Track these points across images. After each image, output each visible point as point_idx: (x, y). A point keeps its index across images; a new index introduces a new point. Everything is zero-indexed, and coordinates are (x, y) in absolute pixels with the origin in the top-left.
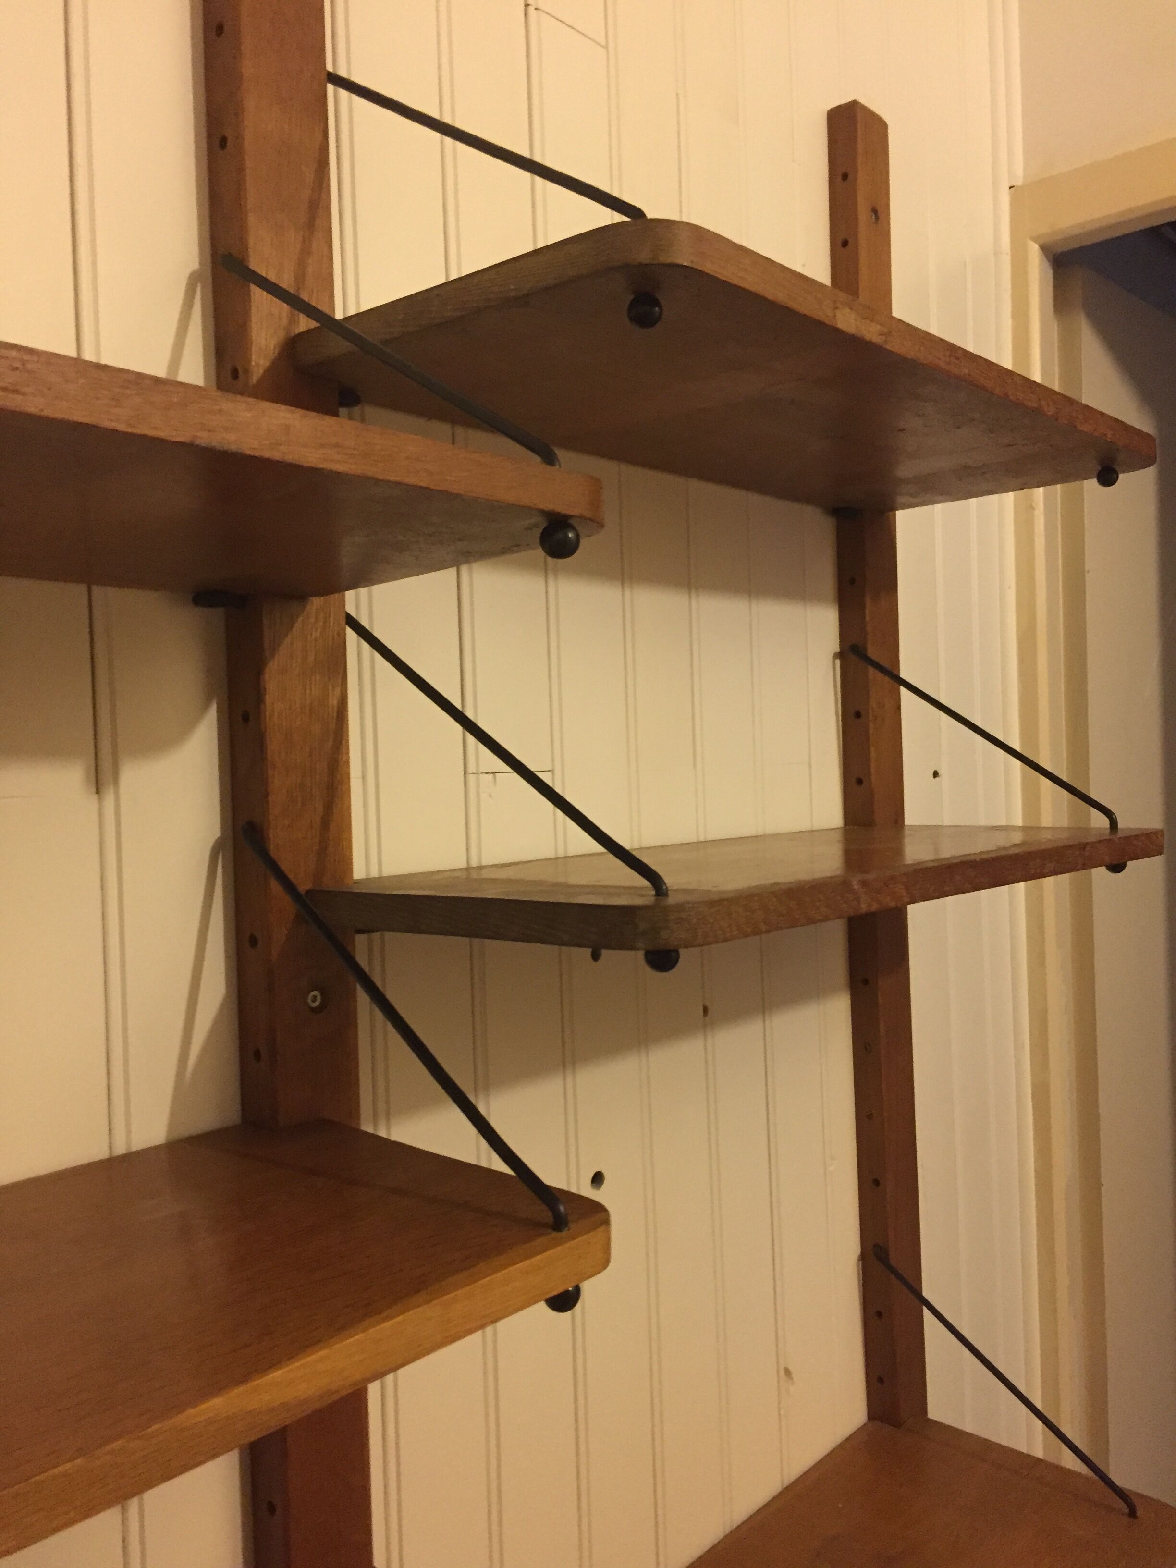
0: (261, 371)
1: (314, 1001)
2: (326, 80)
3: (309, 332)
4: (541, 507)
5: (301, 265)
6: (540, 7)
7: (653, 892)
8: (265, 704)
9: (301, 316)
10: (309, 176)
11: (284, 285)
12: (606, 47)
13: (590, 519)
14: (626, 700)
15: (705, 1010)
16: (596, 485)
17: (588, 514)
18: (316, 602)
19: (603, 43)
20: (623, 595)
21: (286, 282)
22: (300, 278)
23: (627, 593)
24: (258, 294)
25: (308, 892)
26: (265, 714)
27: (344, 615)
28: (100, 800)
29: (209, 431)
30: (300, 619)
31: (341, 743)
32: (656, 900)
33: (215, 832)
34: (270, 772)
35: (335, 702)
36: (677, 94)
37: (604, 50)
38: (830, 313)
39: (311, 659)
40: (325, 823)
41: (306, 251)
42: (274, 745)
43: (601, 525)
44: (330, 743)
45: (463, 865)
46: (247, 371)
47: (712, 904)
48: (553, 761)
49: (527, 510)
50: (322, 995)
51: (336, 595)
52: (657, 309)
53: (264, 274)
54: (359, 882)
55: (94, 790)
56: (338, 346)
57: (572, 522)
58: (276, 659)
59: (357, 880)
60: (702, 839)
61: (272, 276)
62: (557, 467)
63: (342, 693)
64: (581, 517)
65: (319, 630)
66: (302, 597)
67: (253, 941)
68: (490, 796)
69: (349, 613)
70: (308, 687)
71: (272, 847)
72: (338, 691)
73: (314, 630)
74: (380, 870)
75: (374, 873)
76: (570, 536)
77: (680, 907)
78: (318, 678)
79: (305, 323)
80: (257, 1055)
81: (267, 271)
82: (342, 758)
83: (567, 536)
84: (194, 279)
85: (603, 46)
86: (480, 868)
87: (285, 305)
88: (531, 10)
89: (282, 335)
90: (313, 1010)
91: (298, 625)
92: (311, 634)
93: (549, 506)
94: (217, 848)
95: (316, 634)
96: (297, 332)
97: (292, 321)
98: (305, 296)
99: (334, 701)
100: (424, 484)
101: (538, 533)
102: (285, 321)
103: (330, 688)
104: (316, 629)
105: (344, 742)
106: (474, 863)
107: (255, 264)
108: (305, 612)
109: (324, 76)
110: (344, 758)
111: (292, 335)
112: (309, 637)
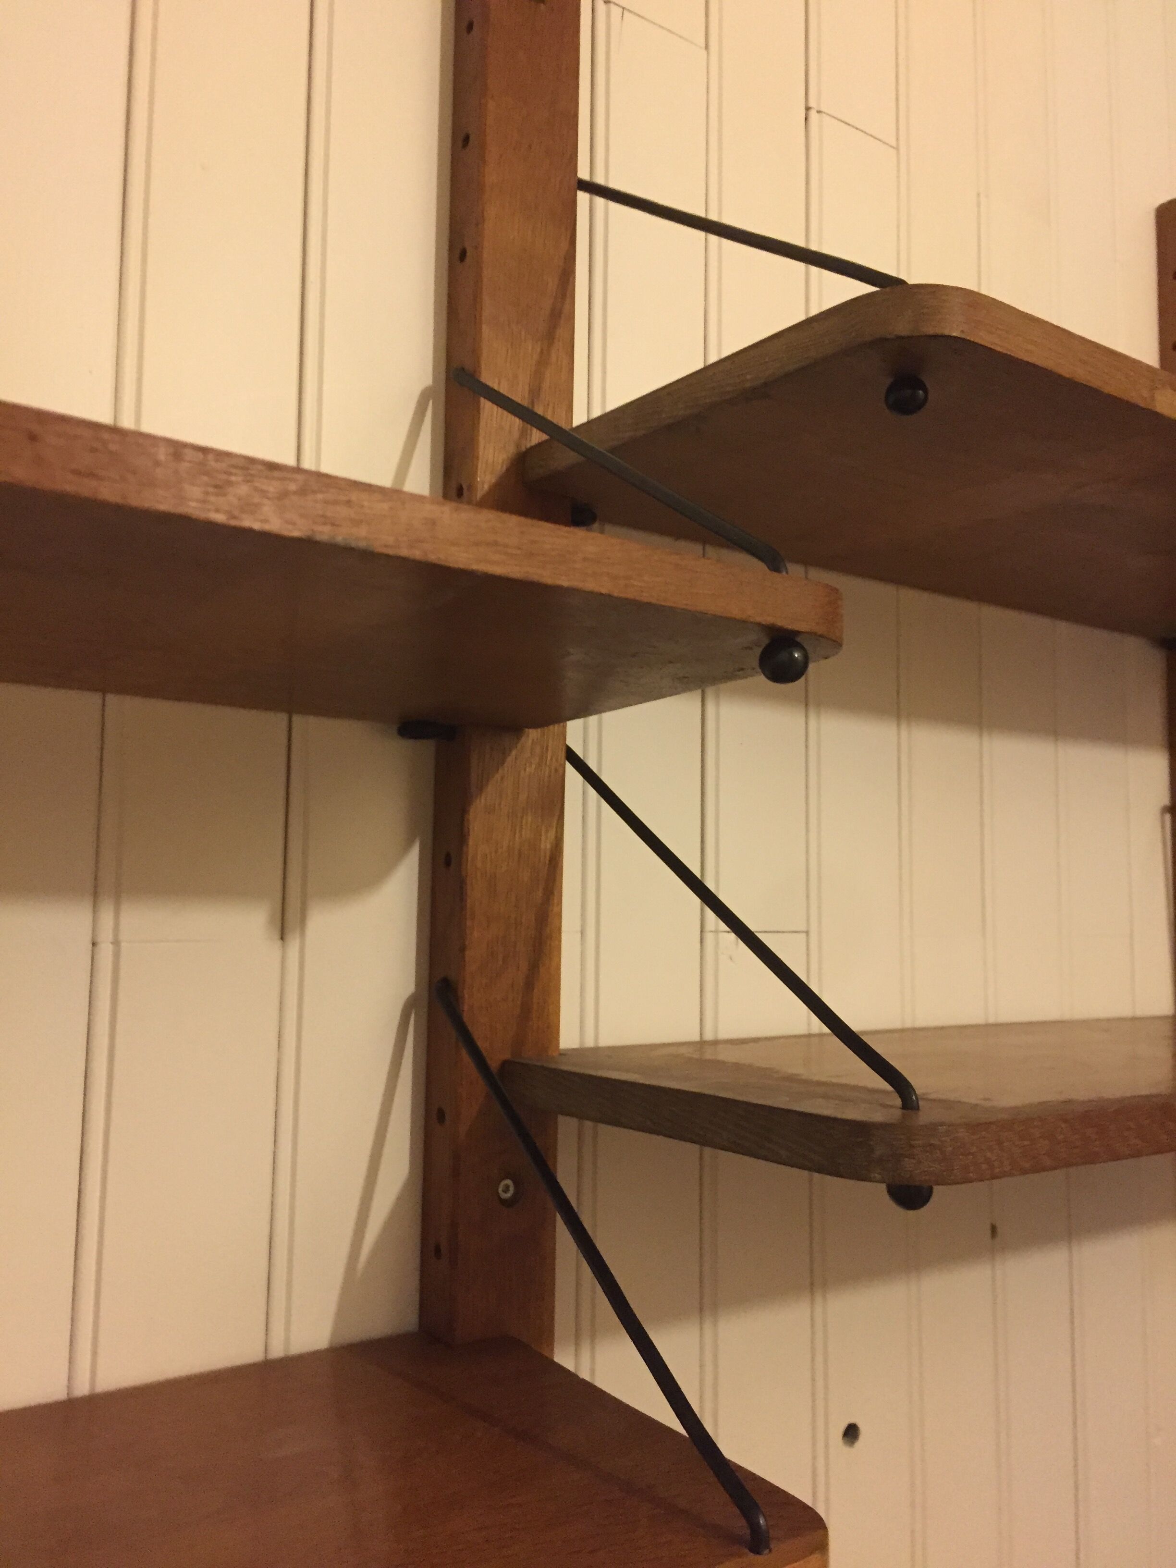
0: (486, 487)
1: (507, 1188)
2: (576, 187)
3: (540, 445)
4: (759, 619)
5: (538, 375)
6: (822, 109)
7: (898, 1102)
8: (468, 845)
9: (535, 430)
10: (552, 283)
11: (518, 399)
12: (897, 148)
13: (821, 636)
14: (900, 856)
15: (994, 1230)
16: (834, 595)
17: (821, 630)
18: (533, 734)
19: (894, 143)
20: (899, 734)
21: (520, 396)
22: (535, 392)
23: (904, 733)
24: (488, 407)
25: (505, 1064)
26: (467, 858)
27: (564, 748)
28: (284, 947)
29: (333, 524)
30: (514, 753)
31: (552, 893)
32: (904, 1115)
33: (409, 988)
34: (469, 923)
35: (548, 846)
36: (979, 195)
37: (893, 152)
38: (1145, 393)
39: (523, 797)
40: (529, 984)
41: (543, 361)
42: (476, 892)
43: (837, 644)
44: (540, 893)
45: (697, 1038)
46: (471, 487)
47: (975, 1127)
48: (808, 920)
49: (743, 624)
50: (514, 1183)
51: (556, 726)
52: (921, 392)
53: (496, 388)
54: (565, 1054)
55: (277, 936)
56: (565, 458)
57: (799, 639)
58: (483, 797)
59: (565, 1050)
60: (992, 1020)
61: (504, 389)
62: (784, 573)
63: (556, 837)
64: (812, 634)
65: (534, 766)
66: (515, 729)
67: (441, 1116)
68: (731, 959)
69: (570, 746)
70: (517, 831)
71: (466, 1008)
72: (552, 834)
73: (528, 765)
74: (596, 1037)
75: (590, 1043)
76: (796, 656)
77: (932, 1128)
78: (530, 819)
79: (537, 437)
80: (438, 1251)
81: (499, 384)
82: (552, 911)
83: (792, 656)
84: (425, 396)
85: (894, 148)
86: (716, 1043)
87: (517, 420)
88: (813, 114)
89: (511, 450)
90: (503, 1202)
91: (510, 759)
92: (525, 770)
93: (768, 620)
94: (410, 1005)
95: (530, 770)
96: (528, 446)
97: (523, 434)
98: (539, 410)
99: (546, 845)
100: (604, 591)
101: (758, 651)
102: (516, 434)
103: (544, 829)
104: (531, 763)
105: (556, 893)
106: (709, 1036)
107: (488, 378)
108: (519, 746)
109: (574, 183)
110: (556, 909)
111: (523, 449)
112: (522, 772)
